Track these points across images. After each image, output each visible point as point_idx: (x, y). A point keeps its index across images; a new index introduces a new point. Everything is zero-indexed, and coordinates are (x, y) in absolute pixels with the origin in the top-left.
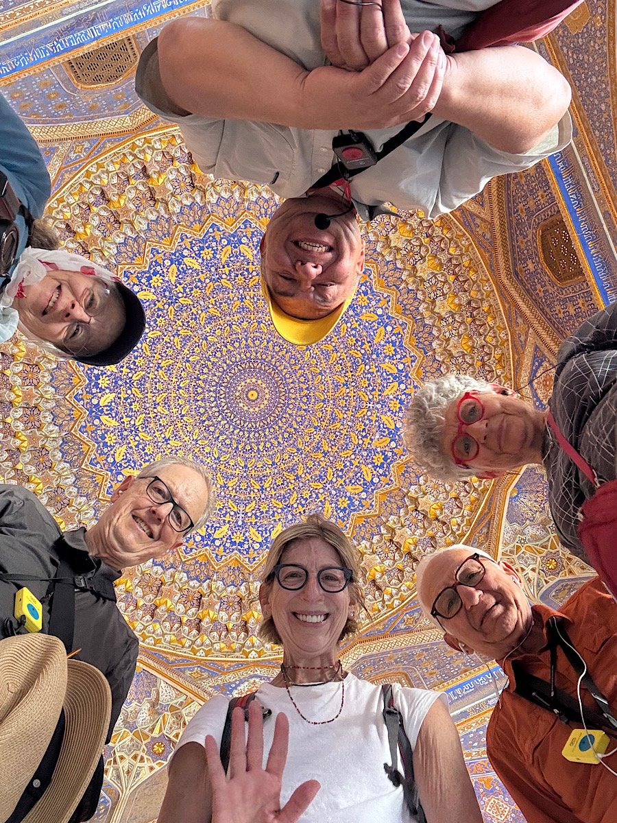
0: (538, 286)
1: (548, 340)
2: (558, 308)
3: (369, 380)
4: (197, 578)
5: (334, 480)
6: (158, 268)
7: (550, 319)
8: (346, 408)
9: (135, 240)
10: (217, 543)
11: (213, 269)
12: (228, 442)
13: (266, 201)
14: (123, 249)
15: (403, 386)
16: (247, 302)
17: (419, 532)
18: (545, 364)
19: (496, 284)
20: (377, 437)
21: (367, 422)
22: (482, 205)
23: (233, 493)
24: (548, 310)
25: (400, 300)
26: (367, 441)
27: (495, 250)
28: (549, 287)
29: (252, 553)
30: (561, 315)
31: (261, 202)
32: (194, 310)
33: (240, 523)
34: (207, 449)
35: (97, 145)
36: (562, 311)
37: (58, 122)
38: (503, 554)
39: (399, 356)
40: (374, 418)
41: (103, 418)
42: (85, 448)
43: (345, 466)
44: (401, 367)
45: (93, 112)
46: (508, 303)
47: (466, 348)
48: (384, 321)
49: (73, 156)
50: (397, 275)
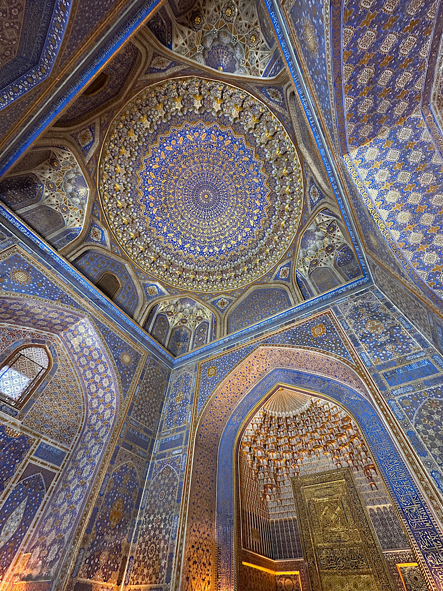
0: (117, 83)
1: (139, 71)
2: (121, 71)
3: (188, 149)
4: (275, 212)
5: (233, 157)
6: (170, 240)
7: (129, 71)
8: (203, 157)
9: (163, 250)
10: (262, 204)
11: (165, 221)
12: (225, 204)
13: (135, 209)
14: (167, 253)
15: (187, 132)
16: (173, 206)
17: (249, 114)
18: (152, 66)
19: (126, 102)
20: (211, 140)
21: (206, 146)
22: (95, 123)
23: (243, 199)
24: (125, 74)
25: (151, 143)
26: (214, 145)
27: (111, 109)
28: (114, 79)
29: (265, 190)
30: (124, 68)
31: (136, 211)
32: (181, 225)
33: (254, 196)
34: (229, 211)
35: (137, 272)
36: (122, 68)
37: (134, 286)
38: (251, 74)
39: (175, 137)
40: (204, 143)
41: (223, 249)
42: (233, 254)
43: (226, 153)
44: (179, 135)
45: (128, 276)
46: (131, 94)
47: (161, 107)
48: (162, 148)
49: (143, 278)
50: (142, 147)
